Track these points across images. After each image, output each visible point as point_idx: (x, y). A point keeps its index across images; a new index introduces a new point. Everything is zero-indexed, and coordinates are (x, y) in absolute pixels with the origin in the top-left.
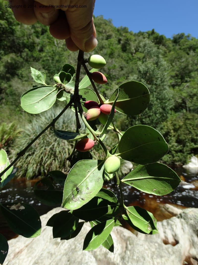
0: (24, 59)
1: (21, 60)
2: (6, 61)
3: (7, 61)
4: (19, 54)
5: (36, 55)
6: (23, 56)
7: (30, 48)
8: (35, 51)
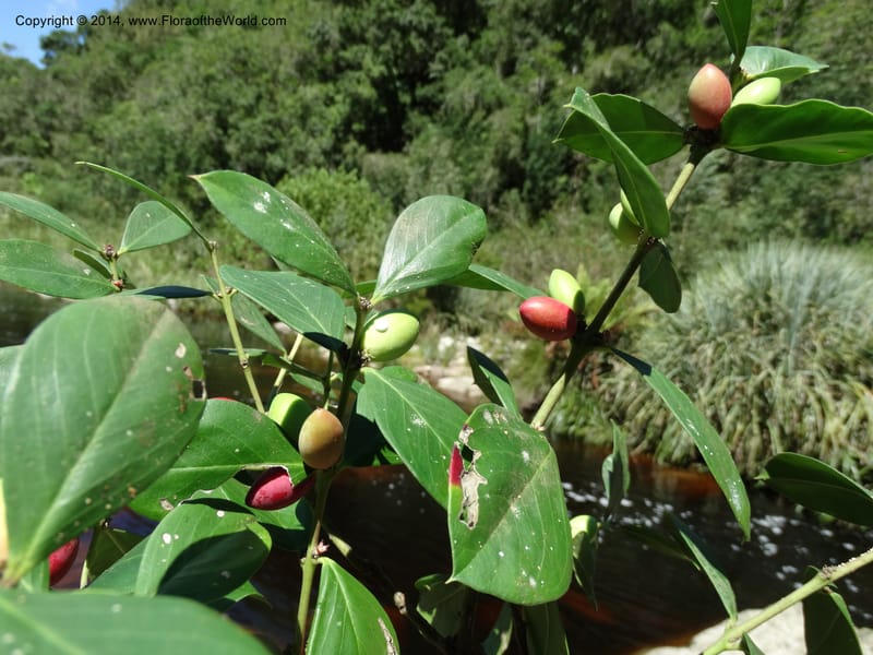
0: (652, 59)
1: (645, 64)
2: (599, 72)
3: (602, 74)
4: (638, 46)
5: (698, 41)
6: (651, 51)
7: (676, 20)
8: (694, 24)
